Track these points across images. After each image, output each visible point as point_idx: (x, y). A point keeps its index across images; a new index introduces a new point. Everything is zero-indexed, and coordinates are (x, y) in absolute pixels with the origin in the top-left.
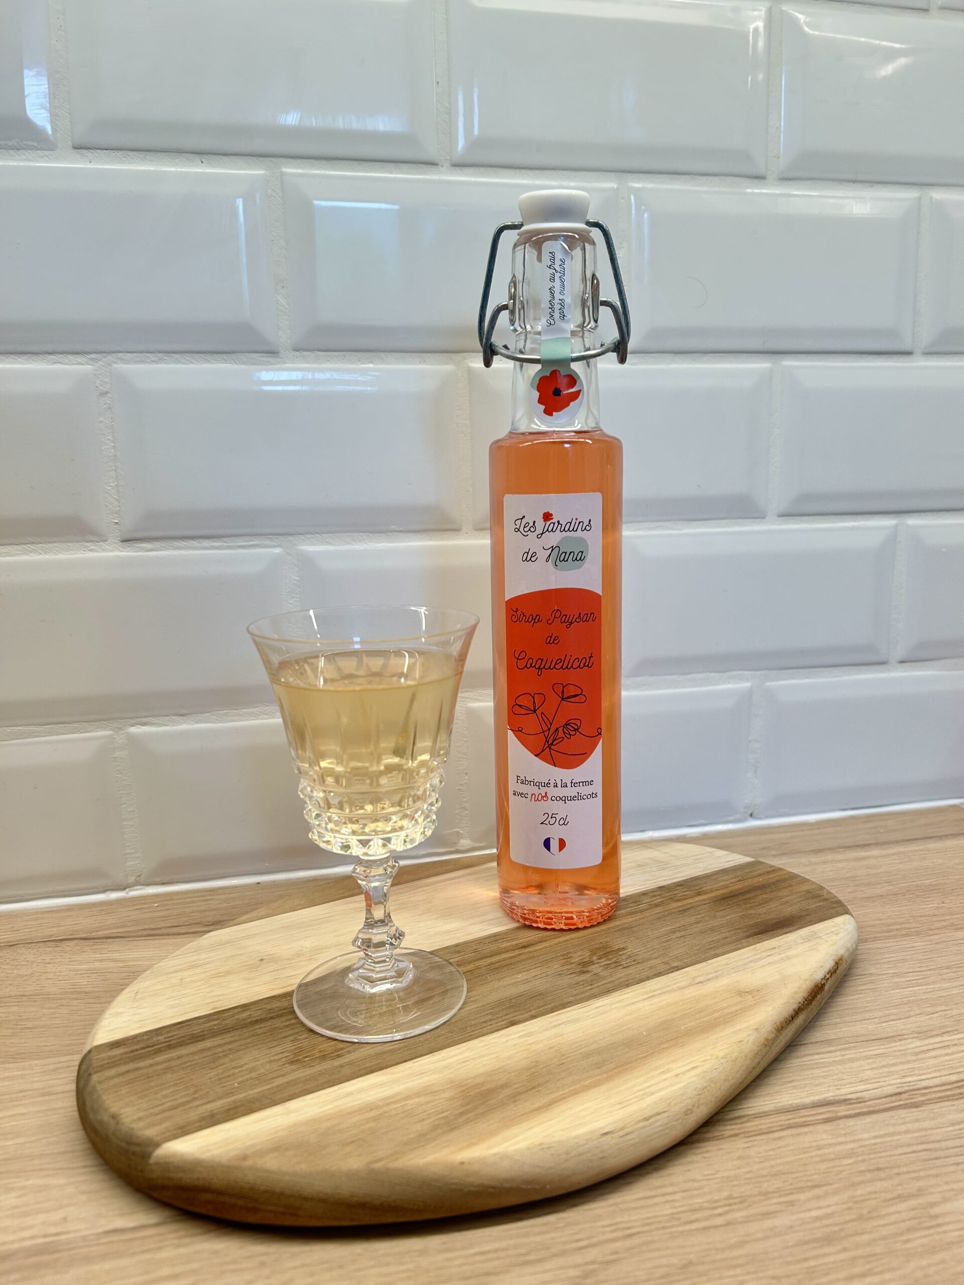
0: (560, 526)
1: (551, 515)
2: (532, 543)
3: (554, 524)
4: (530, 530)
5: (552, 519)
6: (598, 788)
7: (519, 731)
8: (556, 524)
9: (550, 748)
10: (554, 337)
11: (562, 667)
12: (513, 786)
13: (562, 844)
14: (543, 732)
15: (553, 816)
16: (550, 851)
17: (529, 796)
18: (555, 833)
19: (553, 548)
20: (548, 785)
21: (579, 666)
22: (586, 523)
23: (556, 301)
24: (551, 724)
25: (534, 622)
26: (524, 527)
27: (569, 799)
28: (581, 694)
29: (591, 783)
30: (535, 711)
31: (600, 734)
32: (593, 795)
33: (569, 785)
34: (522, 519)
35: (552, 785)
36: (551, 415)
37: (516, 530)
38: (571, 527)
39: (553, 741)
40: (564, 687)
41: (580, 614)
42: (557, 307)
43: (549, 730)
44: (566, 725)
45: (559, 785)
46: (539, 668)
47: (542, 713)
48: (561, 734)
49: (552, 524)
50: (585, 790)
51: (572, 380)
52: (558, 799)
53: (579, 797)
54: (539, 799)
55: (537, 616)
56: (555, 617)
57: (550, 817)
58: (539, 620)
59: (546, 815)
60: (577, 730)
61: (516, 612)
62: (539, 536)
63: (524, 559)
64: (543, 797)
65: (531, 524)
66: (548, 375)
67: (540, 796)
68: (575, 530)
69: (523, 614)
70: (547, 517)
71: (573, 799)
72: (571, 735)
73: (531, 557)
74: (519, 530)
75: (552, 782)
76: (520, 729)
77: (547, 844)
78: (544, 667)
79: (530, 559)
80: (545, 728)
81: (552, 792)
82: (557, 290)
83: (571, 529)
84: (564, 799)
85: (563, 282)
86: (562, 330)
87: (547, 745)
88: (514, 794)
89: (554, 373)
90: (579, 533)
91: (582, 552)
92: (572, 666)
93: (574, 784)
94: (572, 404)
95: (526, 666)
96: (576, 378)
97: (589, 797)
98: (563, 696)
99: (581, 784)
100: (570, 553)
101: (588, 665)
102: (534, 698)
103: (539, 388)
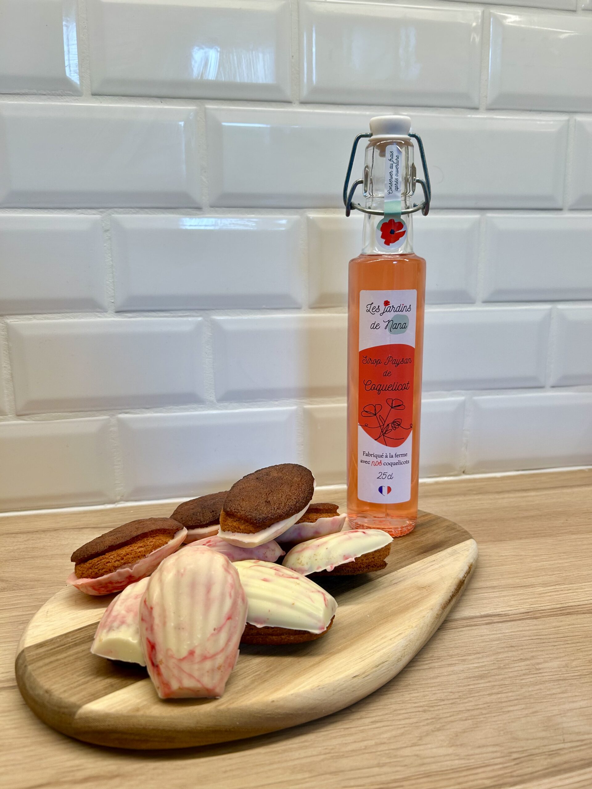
0: (394, 308)
1: (389, 302)
2: (377, 318)
3: (390, 307)
4: (376, 311)
5: (389, 304)
6: (409, 458)
7: (366, 426)
8: (392, 307)
9: (384, 436)
10: (391, 200)
11: (392, 390)
12: (361, 457)
13: (389, 489)
14: (380, 426)
15: (385, 474)
16: (382, 493)
17: (371, 463)
18: (385, 484)
19: (389, 321)
20: (382, 456)
21: (402, 389)
22: (408, 307)
23: (394, 180)
24: (385, 422)
25: (377, 364)
26: (373, 309)
27: (394, 464)
28: (402, 405)
29: (406, 455)
30: (375, 415)
31: (411, 427)
32: (407, 462)
33: (394, 456)
34: (371, 304)
35: (384, 456)
36: (389, 245)
37: (368, 311)
38: (400, 309)
39: (386, 432)
40: (393, 401)
41: (403, 359)
42: (394, 183)
43: (384, 425)
44: (393, 422)
45: (388, 456)
46: (379, 390)
47: (380, 415)
48: (390, 428)
49: (389, 308)
50: (402, 459)
51: (401, 225)
52: (388, 464)
53: (399, 463)
54: (377, 464)
55: (378, 360)
56: (389, 361)
57: (383, 474)
58: (379, 362)
59: (381, 473)
60: (399, 425)
61: (366, 358)
62: (381, 314)
63: (372, 327)
64: (379, 463)
65: (377, 307)
66: (387, 222)
67: (377, 462)
68: (402, 311)
69: (370, 359)
70: (387, 303)
71: (396, 464)
72: (396, 428)
73: (376, 326)
74: (369, 311)
75: (384, 455)
76: (366, 425)
77: (381, 490)
78: (382, 389)
79: (376, 328)
80: (381, 424)
81: (384, 460)
82: (394, 173)
83: (400, 310)
84: (391, 464)
85: (397, 169)
86: (396, 197)
87: (382, 434)
88: (362, 462)
89: (391, 221)
90: (404, 313)
91: (406, 324)
92: (398, 389)
93: (397, 456)
94: (400, 238)
95: (371, 389)
96: (403, 223)
97: (405, 463)
98: (392, 406)
99: (401, 456)
100: (399, 324)
101: (406, 388)
102: (375, 407)
103: (382, 229)
